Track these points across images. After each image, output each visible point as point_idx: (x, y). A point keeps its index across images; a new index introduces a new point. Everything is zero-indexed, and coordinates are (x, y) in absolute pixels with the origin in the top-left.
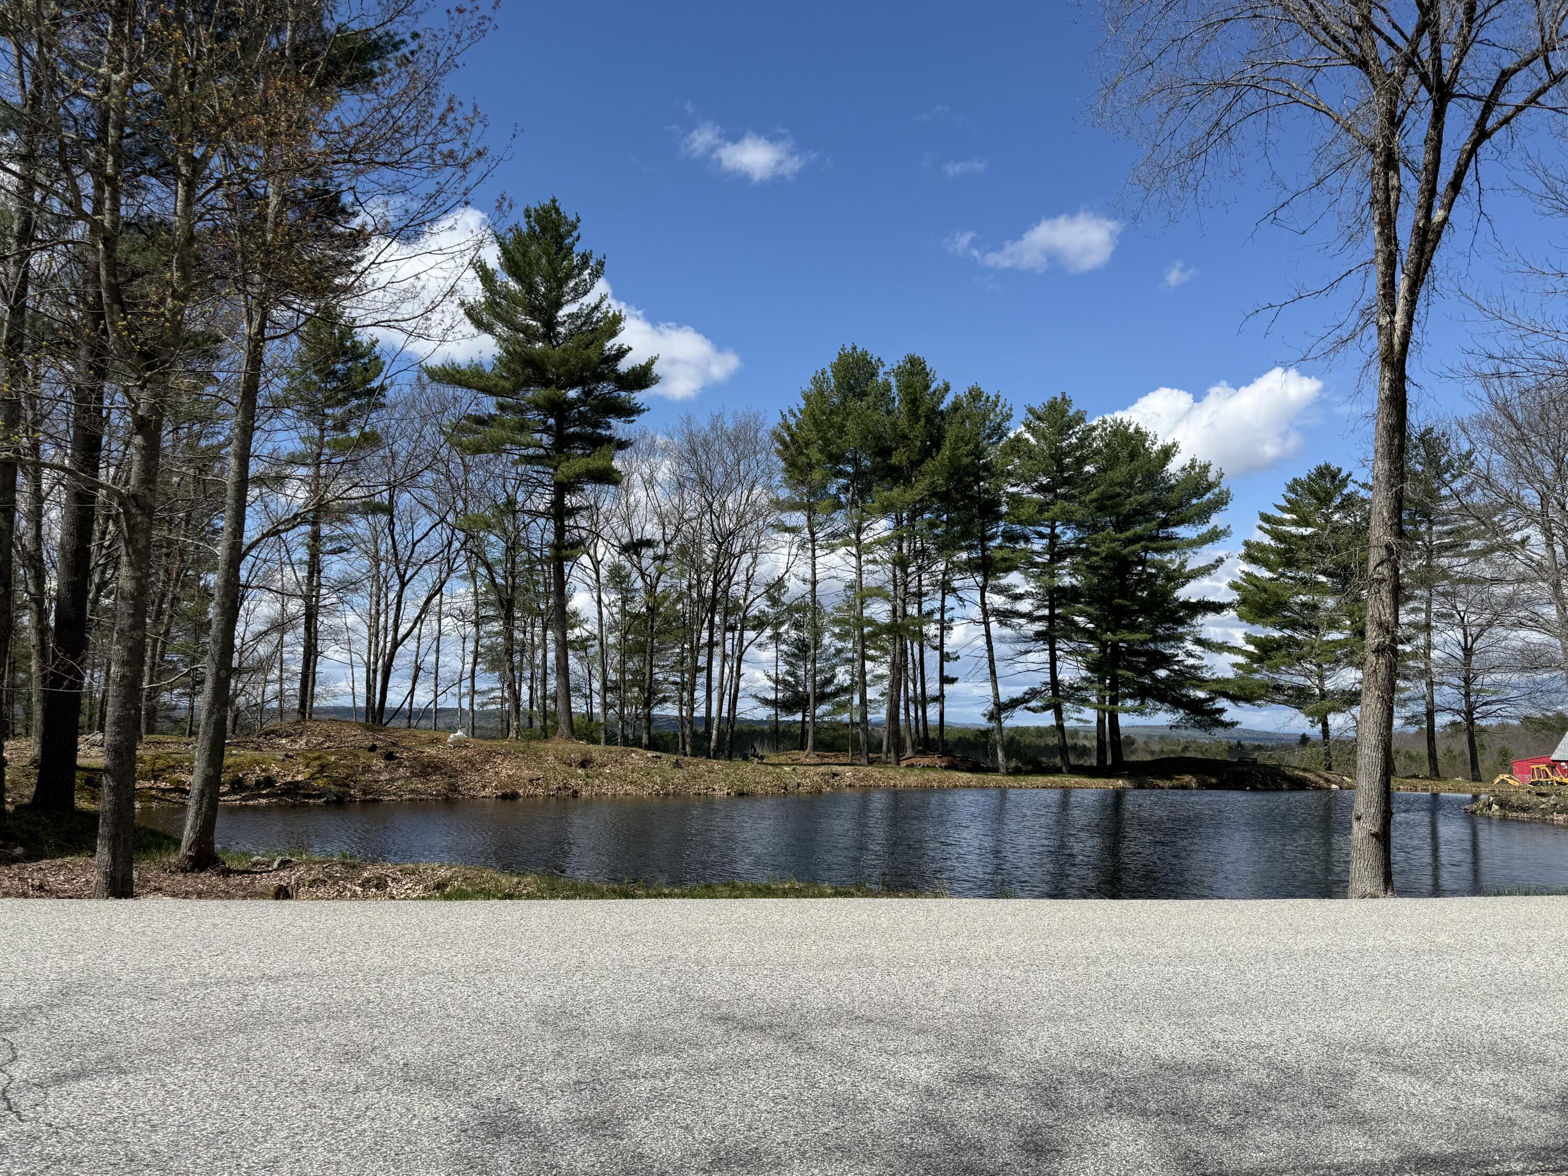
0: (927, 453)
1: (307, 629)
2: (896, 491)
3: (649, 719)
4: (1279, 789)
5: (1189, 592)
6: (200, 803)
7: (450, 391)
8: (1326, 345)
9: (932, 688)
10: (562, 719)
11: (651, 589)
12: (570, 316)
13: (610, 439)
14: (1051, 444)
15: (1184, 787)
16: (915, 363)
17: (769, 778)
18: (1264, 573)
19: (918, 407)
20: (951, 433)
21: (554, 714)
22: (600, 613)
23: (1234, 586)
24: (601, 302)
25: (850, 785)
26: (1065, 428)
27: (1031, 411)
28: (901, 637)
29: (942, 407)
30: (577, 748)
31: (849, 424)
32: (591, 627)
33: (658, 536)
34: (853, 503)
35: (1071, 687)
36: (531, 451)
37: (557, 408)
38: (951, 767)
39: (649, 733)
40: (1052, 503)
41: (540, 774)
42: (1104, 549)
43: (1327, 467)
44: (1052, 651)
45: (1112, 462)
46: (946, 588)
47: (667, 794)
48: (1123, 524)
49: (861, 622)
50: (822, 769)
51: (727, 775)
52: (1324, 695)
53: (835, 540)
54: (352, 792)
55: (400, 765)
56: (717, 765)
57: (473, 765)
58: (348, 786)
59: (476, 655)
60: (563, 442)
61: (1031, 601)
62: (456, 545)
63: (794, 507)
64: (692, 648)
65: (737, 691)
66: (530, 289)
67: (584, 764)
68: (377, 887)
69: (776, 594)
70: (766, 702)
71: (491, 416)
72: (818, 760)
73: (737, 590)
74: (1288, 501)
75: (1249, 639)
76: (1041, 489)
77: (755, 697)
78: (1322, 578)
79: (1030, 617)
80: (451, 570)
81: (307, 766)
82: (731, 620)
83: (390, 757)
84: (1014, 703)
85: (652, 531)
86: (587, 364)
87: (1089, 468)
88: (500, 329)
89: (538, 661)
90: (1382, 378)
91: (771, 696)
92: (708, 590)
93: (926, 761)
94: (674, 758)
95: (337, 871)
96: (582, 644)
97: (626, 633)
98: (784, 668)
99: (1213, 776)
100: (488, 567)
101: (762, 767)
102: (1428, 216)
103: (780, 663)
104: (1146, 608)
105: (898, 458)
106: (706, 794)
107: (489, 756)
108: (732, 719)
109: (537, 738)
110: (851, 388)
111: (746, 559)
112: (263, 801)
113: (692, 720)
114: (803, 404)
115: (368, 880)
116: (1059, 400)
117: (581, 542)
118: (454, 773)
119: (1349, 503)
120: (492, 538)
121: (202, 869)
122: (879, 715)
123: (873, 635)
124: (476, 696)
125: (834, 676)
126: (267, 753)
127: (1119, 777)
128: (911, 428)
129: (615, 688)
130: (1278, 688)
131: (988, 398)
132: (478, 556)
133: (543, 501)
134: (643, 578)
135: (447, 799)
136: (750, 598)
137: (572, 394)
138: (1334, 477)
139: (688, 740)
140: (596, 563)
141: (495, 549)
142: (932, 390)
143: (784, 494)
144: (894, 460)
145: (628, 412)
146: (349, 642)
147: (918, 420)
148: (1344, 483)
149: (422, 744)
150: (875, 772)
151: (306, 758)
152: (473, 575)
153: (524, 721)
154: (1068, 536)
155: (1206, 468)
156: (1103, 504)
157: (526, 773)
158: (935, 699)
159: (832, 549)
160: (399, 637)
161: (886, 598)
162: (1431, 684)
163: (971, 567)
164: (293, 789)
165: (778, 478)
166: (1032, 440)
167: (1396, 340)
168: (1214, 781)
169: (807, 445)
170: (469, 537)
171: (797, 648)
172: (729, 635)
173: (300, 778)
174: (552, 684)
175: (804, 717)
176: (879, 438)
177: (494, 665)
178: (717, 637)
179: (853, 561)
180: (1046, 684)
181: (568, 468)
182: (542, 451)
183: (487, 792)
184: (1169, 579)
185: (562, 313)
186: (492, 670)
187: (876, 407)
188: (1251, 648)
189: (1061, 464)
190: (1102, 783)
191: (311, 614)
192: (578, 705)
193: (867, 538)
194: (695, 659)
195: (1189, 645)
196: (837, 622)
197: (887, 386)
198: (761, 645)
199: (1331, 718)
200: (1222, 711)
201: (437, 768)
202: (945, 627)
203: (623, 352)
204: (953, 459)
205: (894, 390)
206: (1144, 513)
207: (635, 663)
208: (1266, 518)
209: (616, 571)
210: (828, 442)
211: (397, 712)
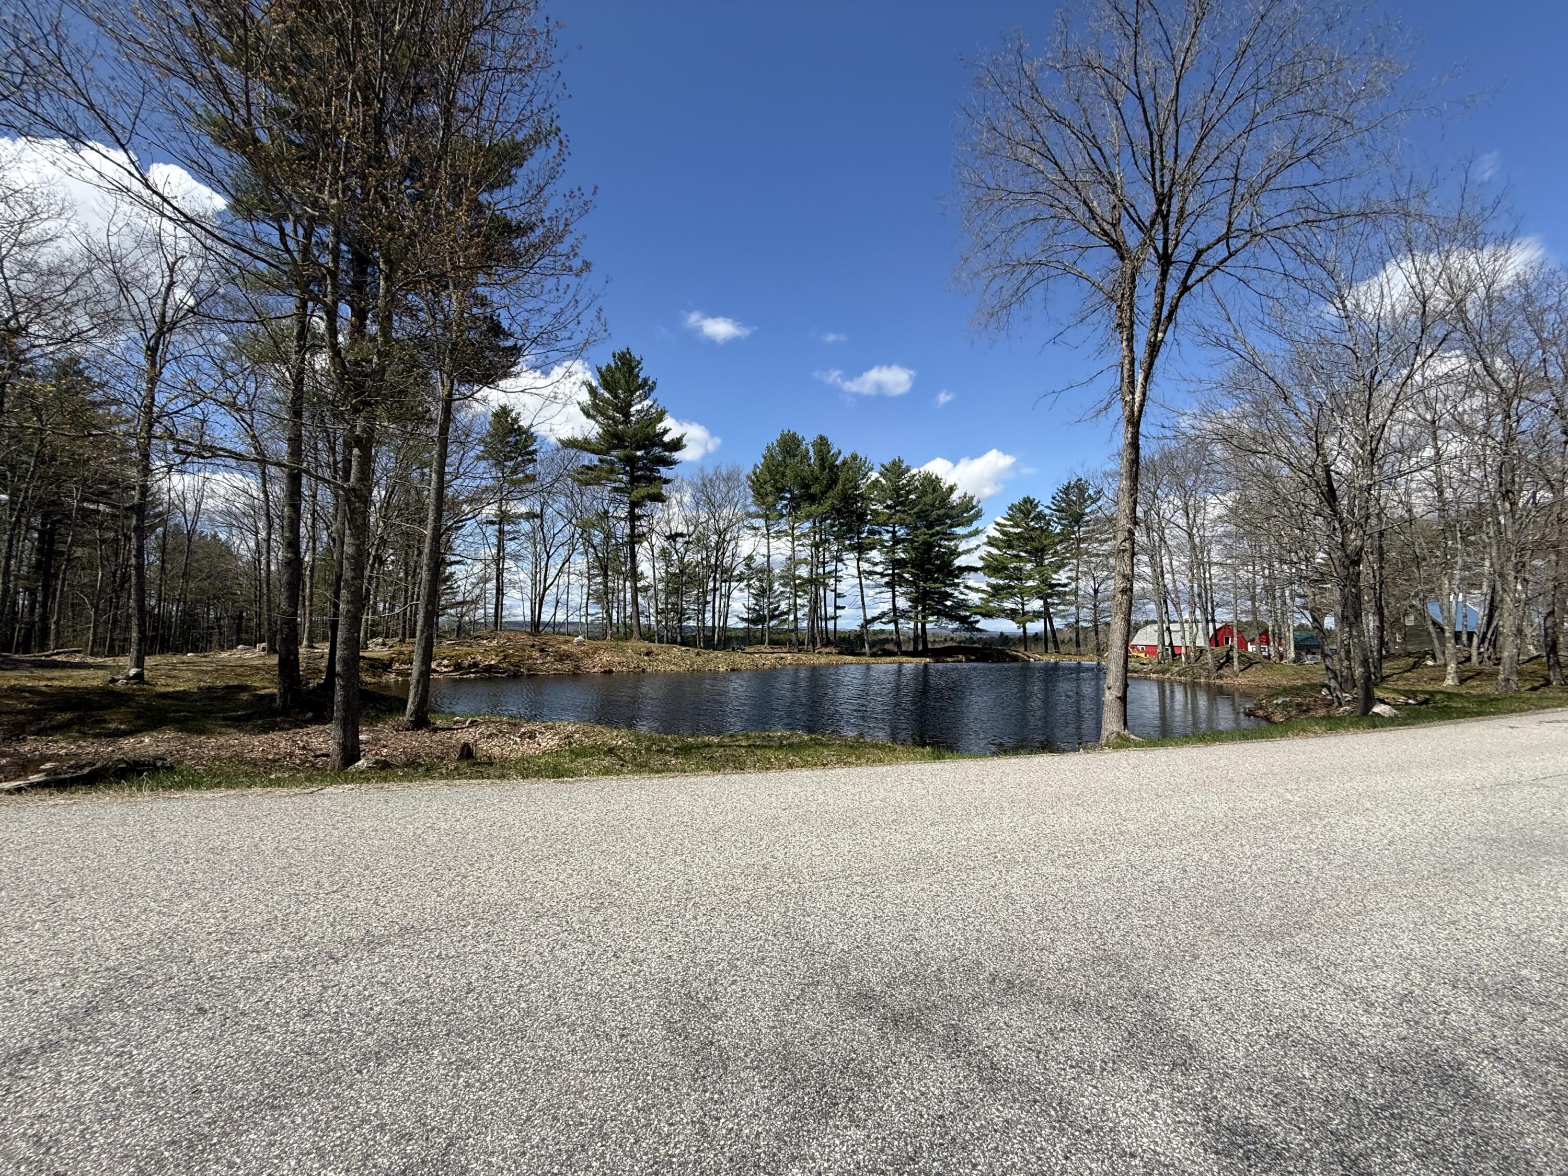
0: (830, 487)
1: (498, 581)
2: (814, 507)
3: (681, 628)
4: (1005, 661)
5: (960, 562)
6: (417, 687)
7: (572, 452)
10: (635, 629)
11: (681, 560)
12: (637, 411)
13: (660, 478)
14: (893, 483)
15: (960, 661)
16: (822, 438)
17: (748, 661)
18: (995, 551)
19: (824, 463)
20: (842, 476)
21: (631, 625)
22: (654, 573)
23: (982, 558)
24: (654, 403)
25: (790, 664)
26: (901, 475)
27: (883, 466)
28: (815, 585)
29: (837, 463)
30: (644, 645)
31: (788, 472)
32: (650, 580)
33: (685, 532)
34: (790, 514)
35: (902, 610)
36: (617, 485)
37: (630, 461)
38: (840, 653)
39: (681, 636)
40: (894, 514)
41: (624, 660)
42: (921, 538)
43: (1028, 498)
44: (894, 592)
45: (924, 493)
46: (839, 559)
47: (694, 670)
48: (930, 526)
49: (795, 578)
50: (775, 655)
51: (725, 659)
52: (1024, 614)
53: (779, 534)
54: (522, 670)
55: (548, 655)
56: (719, 654)
57: (588, 655)
58: (520, 667)
59: (589, 594)
60: (634, 480)
61: (882, 566)
62: (577, 536)
63: (758, 516)
64: (703, 591)
65: (728, 613)
66: (616, 396)
67: (648, 654)
68: (530, 738)
69: (748, 563)
70: (743, 619)
71: (595, 466)
72: (772, 650)
73: (727, 561)
74: (1009, 515)
75: (989, 585)
76: (888, 507)
77: (738, 616)
78: (1023, 554)
79: (883, 575)
80: (574, 549)
81: (497, 656)
82: (725, 576)
83: (542, 650)
84: (874, 619)
85: (682, 529)
86: (647, 437)
87: (913, 497)
88: (600, 419)
89: (621, 598)
90: (1126, 432)
91: (746, 616)
92: (713, 561)
93: (828, 650)
94: (696, 650)
95: (505, 728)
96: (646, 589)
97: (669, 583)
98: (753, 602)
99: (973, 655)
100: (594, 548)
101: (744, 655)
103: (751, 599)
104: (940, 569)
105: (815, 489)
106: (715, 670)
107: (596, 650)
108: (725, 629)
109: (621, 639)
110: (788, 452)
111: (733, 543)
112: (472, 676)
113: (704, 629)
114: (763, 460)
115: (524, 734)
116: (897, 460)
117: (644, 534)
118: (578, 659)
119: (1040, 517)
120: (596, 533)
121: (420, 728)
122: (804, 624)
123: (801, 584)
124: (589, 616)
125: (779, 606)
126: (475, 648)
127: (925, 657)
128: (821, 473)
129: (663, 611)
130: (1004, 611)
131: (861, 459)
132: (588, 542)
133: (623, 512)
134: (677, 554)
135: (574, 674)
136: (735, 565)
137: (639, 453)
138: (1031, 503)
139: (703, 640)
140: (652, 546)
141: (598, 537)
142: (832, 453)
143: (753, 509)
144: (812, 491)
145: (669, 463)
146: (521, 588)
147: (824, 469)
148: (1036, 506)
149: (560, 643)
150: (803, 657)
151: (496, 651)
152: (586, 553)
153: (615, 629)
154: (901, 532)
155: (972, 498)
156: (919, 516)
157: (617, 659)
158: (832, 618)
159: (779, 538)
160: (547, 585)
161: (807, 564)
162: (1077, 608)
163: (852, 548)
164: (489, 668)
165: (750, 500)
166: (884, 482)
167: (1136, 409)
168: (974, 657)
169: (765, 483)
170: (584, 531)
171: (760, 591)
172: (723, 584)
173: (493, 662)
174: (629, 610)
175: (763, 627)
176: (803, 479)
177: (599, 600)
178: (718, 585)
179: (790, 545)
180: (890, 609)
181: (637, 494)
182: (623, 485)
183: (596, 669)
184: (952, 554)
185: (633, 409)
186: (597, 603)
187: (801, 462)
188: (989, 589)
189: (898, 494)
190: (917, 660)
191: (500, 573)
192: (643, 620)
193: (797, 533)
194: (705, 597)
195: (961, 588)
196: (781, 577)
197: (807, 451)
198: (741, 590)
199: (1028, 625)
200: (977, 622)
201: (568, 657)
202: (838, 580)
203: (666, 432)
204: (844, 491)
205: (811, 453)
206: (940, 520)
207: (673, 599)
208: (998, 524)
209: (663, 551)
210: (776, 481)
211: (547, 624)
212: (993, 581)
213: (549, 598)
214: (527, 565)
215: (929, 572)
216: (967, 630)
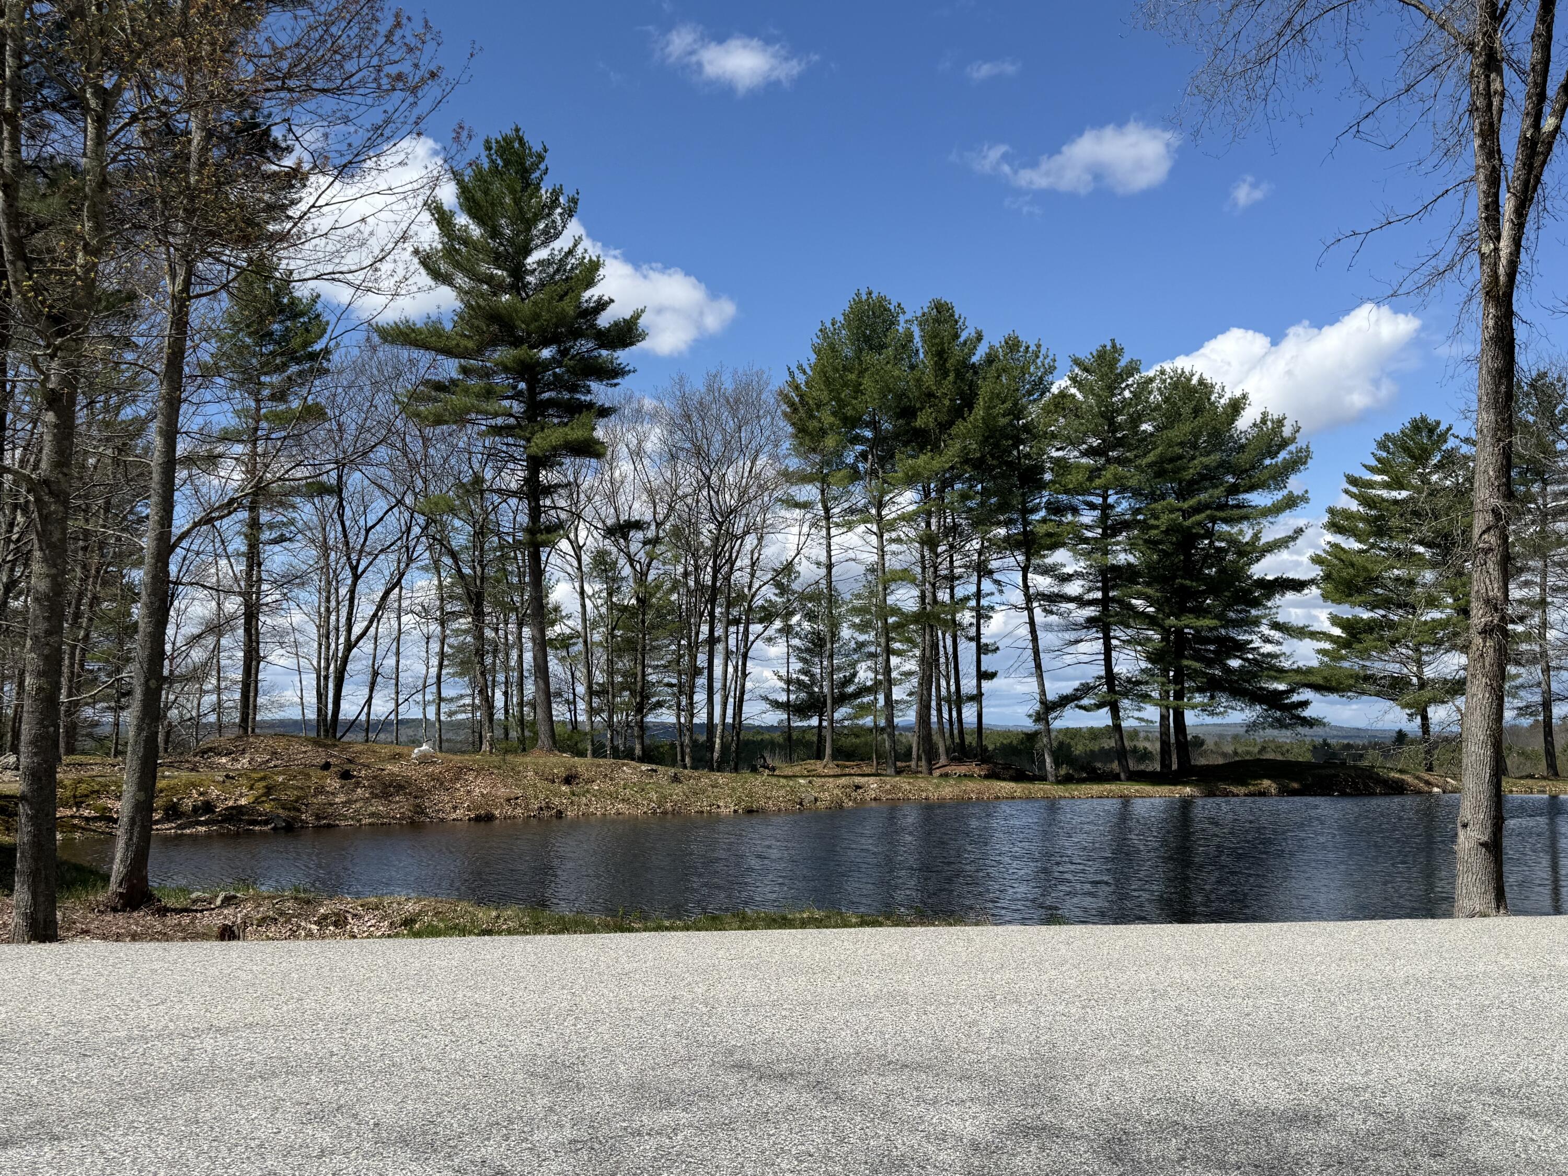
0: (957, 413)
1: (247, 631)
2: (923, 459)
3: (642, 726)
4: (1373, 794)
6: (130, 832)
7: (405, 354)
8: (1420, 278)
9: (968, 685)
10: (543, 729)
11: (641, 577)
12: (540, 263)
13: (590, 406)
14: (1101, 399)
15: (1263, 794)
16: (942, 308)
17: (782, 792)
18: (1352, 544)
19: (946, 360)
20: (985, 389)
21: (534, 723)
22: (583, 606)
23: (1317, 560)
24: (575, 245)
25: (875, 799)
26: (1117, 380)
27: (1077, 362)
28: (931, 627)
29: (975, 359)
30: (562, 762)
31: (866, 382)
32: (575, 623)
33: (648, 517)
34: (873, 473)
35: (1129, 680)
36: (500, 421)
37: (529, 370)
38: (990, 776)
39: (642, 743)
40: (1103, 468)
41: (519, 792)
42: (1164, 521)
43: (1423, 420)
44: (1107, 639)
45: (1172, 417)
46: (983, 570)
47: (665, 813)
48: (1186, 491)
49: (885, 611)
50: (843, 781)
51: (734, 789)
52: (1423, 684)
53: (853, 516)
54: (303, 817)
55: (357, 785)
56: (721, 778)
57: (441, 784)
58: (299, 810)
59: (442, 655)
60: (536, 410)
61: (1081, 582)
62: (416, 531)
63: (805, 479)
64: (689, 644)
65: (742, 693)
66: (494, 232)
67: (568, 780)
68: (336, 924)
69: (785, 581)
70: (776, 705)
71: (453, 382)
72: (838, 771)
73: (740, 577)
74: (1379, 460)
75: (1335, 621)
76: (1091, 452)
77: (766, 699)
78: (1419, 549)
79: (1080, 601)
80: (410, 560)
81: (251, 788)
82: (735, 612)
83: (345, 775)
84: (1064, 701)
85: (640, 510)
86: (561, 319)
87: (1146, 427)
88: (461, 280)
89: (513, 663)
90: (1486, 316)
91: (783, 698)
92: (708, 579)
93: (962, 769)
94: (672, 771)
95: (289, 907)
96: (564, 642)
97: (613, 629)
98: (796, 665)
99: (1295, 780)
100: (454, 555)
101: (774, 780)
102: (1536, 125)
103: (792, 660)
104: (1214, 587)
105: (924, 419)
106: (709, 812)
107: (459, 773)
108: (738, 725)
109: (514, 751)
110: (867, 340)
111: (750, 541)
112: (203, 829)
113: (691, 727)
114: (813, 358)
115: (325, 917)
116: (1108, 348)
117: (560, 525)
118: (420, 793)
119: (1449, 462)
120: (457, 523)
121: (135, 908)
122: (907, 717)
123: (898, 626)
124: (442, 704)
125: (854, 675)
126: (204, 773)
127: (1185, 784)
128: (939, 384)
129: (602, 691)
130: (1369, 678)
131: (1027, 348)
132: (440, 543)
133: (514, 478)
134: (632, 565)
135: (413, 823)
136: (756, 585)
137: (546, 353)
138: (1431, 431)
139: (688, 750)
140: (578, 549)
141: (461, 535)
142: (962, 339)
143: (794, 463)
144: (919, 423)
145: (612, 373)
146: (296, 644)
147: (946, 374)
148: (1443, 438)
149: (382, 760)
150: (903, 783)
151: (249, 778)
152: (436, 565)
153: (499, 732)
154: (1123, 506)
155: (1280, 423)
156: (1161, 470)
157: (502, 791)
158: (971, 698)
159: (850, 526)
160: (353, 638)
161: (913, 581)
162: (1547, 670)
163: (1010, 544)
164: (235, 814)
165: (786, 445)
166: (1079, 396)
167: (1501, 270)
168: (1295, 785)
169: (819, 406)
170: (431, 521)
171: (812, 642)
172: (732, 629)
173: (243, 802)
174: (530, 689)
175: (821, 721)
176: (900, 397)
177: (464, 668)
178: (719, 632)
179: (874, 540)
180: (1100, 678)
181: (542, 441)
182: (512, 421)
183: (459, 813)
184: (1241, 554)
185: (531, 260)
186: (461, 674)
187: (897, 359)
188: (1337, 632)
189: (1111, 422)
190: (1164, 790)
191: (251, 614)
192: (560, 712)
193: (889, 513)
194: (694, 658)
195: (1265, 630)
196: (856, 611)
197: (910, 337)
198: (769, 639)
199: (1431, 711)
200: (1305, 704)
201: (400, 788)
202: (982, 614)
203: (602, 305)
204: (989, 420)
205: (917, 341)
206: (1209, 477)
207: (625, 663)
208: (1353, 481)
209: (601, 557)
210: (842, 404)
211: (352, 725)
212: (1346, 611)
213: (358, 665)
214: (309, 596)
215: (1185, 594)
216: (1280, 724)
